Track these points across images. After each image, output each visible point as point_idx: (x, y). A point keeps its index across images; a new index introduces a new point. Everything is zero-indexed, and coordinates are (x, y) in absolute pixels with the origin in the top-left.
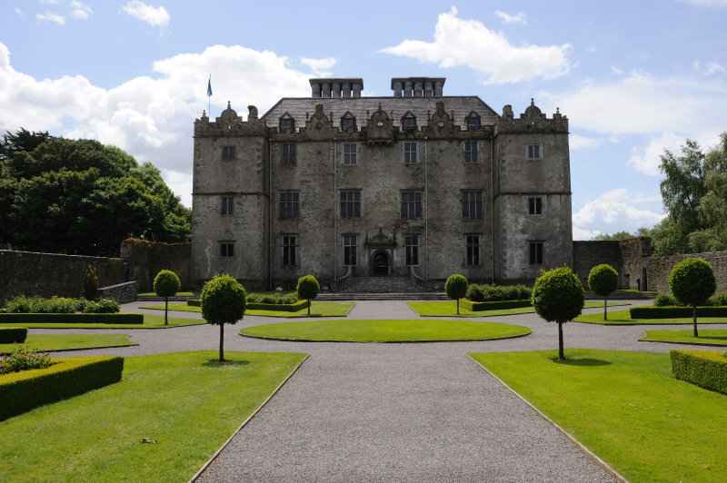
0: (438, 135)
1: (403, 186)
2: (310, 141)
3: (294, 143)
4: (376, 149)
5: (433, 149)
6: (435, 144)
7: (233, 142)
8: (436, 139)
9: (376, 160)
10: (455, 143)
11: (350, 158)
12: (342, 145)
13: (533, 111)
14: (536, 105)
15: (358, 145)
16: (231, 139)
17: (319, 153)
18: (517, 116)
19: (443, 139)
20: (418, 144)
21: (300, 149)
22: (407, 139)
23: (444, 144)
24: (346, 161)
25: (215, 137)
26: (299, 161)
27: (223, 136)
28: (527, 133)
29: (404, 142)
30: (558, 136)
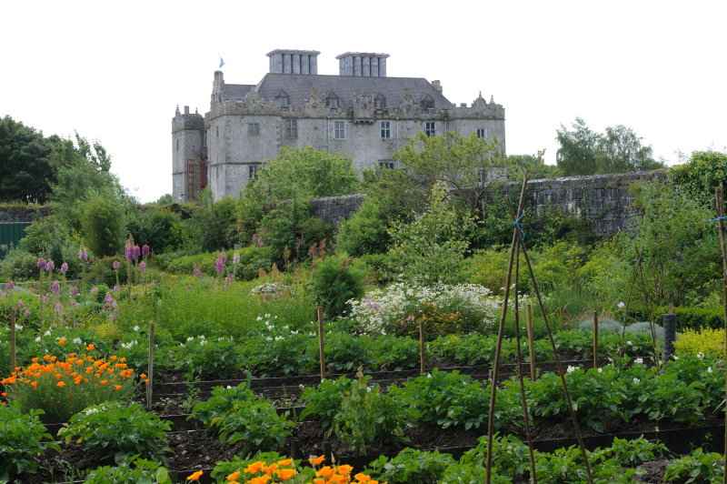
0: (406, 116)
1: (380, 157)
2: (308, 118)
3: (295, 119)
4: (360, 126)
5: (402, 127)
6: (404, 123)
7: (257, 120)
8: (405, 119)
9: (360, 136)
10: (419, 122)
11: (340, 134)
12: (333, 123)
13: (481, 100)
14: (483, 97)
15: (346, 122)
16: (255, 118)
17: (316, 128)
18: (469, 106)
19: (410, 119)
20: (391, 122)
21: (301, 123)
22: (383, 119)
23: (411, 123)
24: (337, 136)
25: (243, 115)
26: (300, 135)
27: (248, 115)
28: (477, 119)
29: (381, 121)
30: (499, 122)
